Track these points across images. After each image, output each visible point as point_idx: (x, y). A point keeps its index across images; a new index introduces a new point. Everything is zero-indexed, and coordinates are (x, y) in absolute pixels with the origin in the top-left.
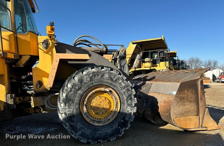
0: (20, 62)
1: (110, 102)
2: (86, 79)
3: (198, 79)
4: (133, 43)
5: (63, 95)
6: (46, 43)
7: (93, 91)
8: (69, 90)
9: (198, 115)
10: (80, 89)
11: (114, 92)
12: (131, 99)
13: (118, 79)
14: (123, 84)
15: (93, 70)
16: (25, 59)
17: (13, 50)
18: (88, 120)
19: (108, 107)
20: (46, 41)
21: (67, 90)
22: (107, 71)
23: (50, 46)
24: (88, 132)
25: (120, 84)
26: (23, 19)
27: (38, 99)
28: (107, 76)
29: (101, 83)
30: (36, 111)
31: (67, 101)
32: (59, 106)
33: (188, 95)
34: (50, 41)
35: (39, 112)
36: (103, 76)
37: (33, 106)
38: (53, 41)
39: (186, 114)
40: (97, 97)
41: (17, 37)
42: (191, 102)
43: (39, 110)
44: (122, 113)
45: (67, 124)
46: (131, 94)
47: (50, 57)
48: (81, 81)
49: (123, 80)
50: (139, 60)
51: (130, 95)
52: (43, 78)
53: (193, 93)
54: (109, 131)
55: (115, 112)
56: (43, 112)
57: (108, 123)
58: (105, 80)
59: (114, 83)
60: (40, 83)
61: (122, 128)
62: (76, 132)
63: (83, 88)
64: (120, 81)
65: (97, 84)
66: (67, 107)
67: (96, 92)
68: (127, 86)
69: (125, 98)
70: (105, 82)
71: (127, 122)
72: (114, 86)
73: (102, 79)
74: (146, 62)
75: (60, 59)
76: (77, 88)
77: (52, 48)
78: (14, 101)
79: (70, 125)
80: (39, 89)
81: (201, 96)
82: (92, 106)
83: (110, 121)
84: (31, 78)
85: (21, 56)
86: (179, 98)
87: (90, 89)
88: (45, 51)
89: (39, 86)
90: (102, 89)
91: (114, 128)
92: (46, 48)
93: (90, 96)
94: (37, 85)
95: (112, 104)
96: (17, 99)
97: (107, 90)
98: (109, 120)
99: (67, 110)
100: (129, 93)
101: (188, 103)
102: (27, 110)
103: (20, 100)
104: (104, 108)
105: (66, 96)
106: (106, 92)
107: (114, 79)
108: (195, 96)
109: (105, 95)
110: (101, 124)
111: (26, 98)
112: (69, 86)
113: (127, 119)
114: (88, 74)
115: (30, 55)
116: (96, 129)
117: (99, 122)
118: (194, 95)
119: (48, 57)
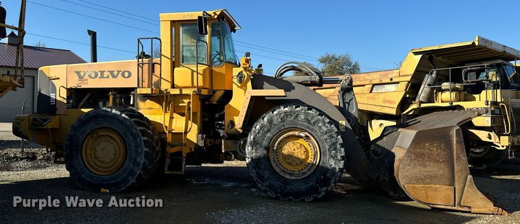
0: (213, 98)
1: (306, 151)
2: (276, 120)
3: (451, 127)
4: (416, 53)
5: (250, 138)
6: (240, 76)
7: (285, 135)
8: (257, 131)
9: (452, 183)
10: (269, 131)
11: (312, 138)
12: (335, 149)
13: (318, 121)
14: (325, 129)
15: (286, 109)
16: (219, 95)
17: (208, 85)
18: (278, 170)
19: (303, 157)
20: (241, 74)
21: (255, 132)
22: (303, 111)
23: (245, 79)
24: (277, 184)
25: (320, 127)
26: (222, 45)
27: (230, 142)
28: (302, 117)
29: (294, 126)
31: (255, 143)
32: (246, 149)
33: (431, 151)
34: (244, 73)
36: (297, 116)
37: (223, 151)
38: (248, 73)
39: (428, 180)
40: (290, 143)
41: (212, 71)
42: (437, 161)
44: (322, 168)
45: (254, 171)
46: (336, 142)
48: (270, 122)
49: (324, 123)
50: (429, 85)
51: (334, 144)
52: (234, 117)
53: (441, 149)
54: (303, 187)
55: (313, 164)
57: (303, 177)
58: (299, 122)
59: (311, 127)
60: (232, 123)
61: (322, 186)
62: (263, 181)
63: (272, 130)
64: (320, 124)
65: (290, 126)
66: (254, 151)
67: (289, 136)
68: (330, 131)
69: (327, 147)
70: (300, 124)
71: (329, 179)
72: (312, 130)
73: (296, 121)
74: (444, 90)
75: (252, 97)
76: (266, 129)
77: (247, 81)
78: (205, 143)
79: (257, 173)
80: (230, 130)
81: (457, 153)
82: (283, 154)
83: (306, 176)
84: (222, 118)
85: (214, 92)
86: (414, 153)
87: (281, 132)
88: (239, 85)
90: (297, 133)
91: (310, 185)
92: (241, 82)
93: (281, 141)
94: (229, 126)
95: (310, 154)
96: (208, 140)
97: (302, 134)
98: (304, 173)
99: (254, 154)
100: (334, 140)
101: (431, 163)
103: (210, 142)
104: (298, 158)
105: (254, 138)
106: (301, 137)
107: (312, 122)
108: (445, 153)
109: (301, 141)
110: (293, 178)
111: (217, 142)
112: (258, 127)
113: (328, 175)
114: (279, 114)
116: (286, 182)
117: (291, 175)
118: (445, 151)
119: (242, 92)
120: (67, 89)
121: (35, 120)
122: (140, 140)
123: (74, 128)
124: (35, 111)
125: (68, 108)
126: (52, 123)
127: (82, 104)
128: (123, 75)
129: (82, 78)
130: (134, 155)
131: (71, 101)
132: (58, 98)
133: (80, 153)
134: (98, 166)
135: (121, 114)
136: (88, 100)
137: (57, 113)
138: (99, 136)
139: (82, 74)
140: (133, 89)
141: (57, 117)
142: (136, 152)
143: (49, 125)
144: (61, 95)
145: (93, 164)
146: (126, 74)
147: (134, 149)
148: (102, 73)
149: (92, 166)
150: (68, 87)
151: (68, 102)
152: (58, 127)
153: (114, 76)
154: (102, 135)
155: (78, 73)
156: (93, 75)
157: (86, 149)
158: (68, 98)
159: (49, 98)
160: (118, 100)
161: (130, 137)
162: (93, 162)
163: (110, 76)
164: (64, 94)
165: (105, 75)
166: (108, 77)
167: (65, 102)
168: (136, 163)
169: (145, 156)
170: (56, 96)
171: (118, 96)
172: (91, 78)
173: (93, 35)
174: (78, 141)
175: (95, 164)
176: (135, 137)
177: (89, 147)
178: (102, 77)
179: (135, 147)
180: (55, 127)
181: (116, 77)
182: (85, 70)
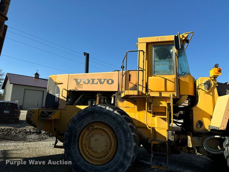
0: (179, 101)
20: (209, 82)
23: (212, 86)
30: (190, 152)
34: (212, 82)
35: (193, 153)
37: (190, 146)
38: (214, 82)
41: (179, 79)
43: (193, 150)
47: (211, 97)
52: (203, 118)
56: (198, 154)
60: (201, 123)
77: (214, 88)
80: (199, 129)
85: (181, 96)
88: (207, 91)
89: (199, 126)
92: (208, 88)
94: (197, 125)
102: (179, 149)
115: (188, 95)
119: (210, 97)
120: (68, 91)
121: (43, 112)
122: (130, 135)
123: (74, 121)
124: (44, 105)
125: (67, 105)
126: (55, 115)
127: (76, 102)
128: (108, 82)
129: (79, 83)
130: (124, 148)
131: (69, 100)
132: (61, 97)
133: (77, 143)
134: (91, 155)
135: (113, 111)
136: (81, 100)
137: (59, 108)
138: (93, 129)
139: (79, 81)
140: (114, 92)
141: (59, 111)
142: (126, 146)
143: (53, 117)
144: (63, 95)
145: (87, 153)
146: (110, 82)
147: (124, 143)
148: (93, 80)
149: (86, 156)
150: (69, 90)
151: (67, 101)
152: (59, 118)
153: (101, 83)
154: (96, 128)
155: (76, 80)
156: (87, 82)
157: (82, 140)
158: (68, 97)
159: (54, 97)
160: (102, 100)
161: (121, 132)
162: (87, 151)
163: (99, 82)
164: (65, 94)
165: (95, 82)
166: (97, 83)
167: (66, 100)
168: (125, 157)
169: (134, 151)
170: (59, 96)
171: (102, 97)
172: (86, 84)
173: (87, 55)
174: (76, 132)
175: (89, 153)
176: (125, 132)
177: (85, 138)
178: (93, 83)
179: (126, 141)
180: (57, 119)
181: (103, 83)
182: (82, 78)
